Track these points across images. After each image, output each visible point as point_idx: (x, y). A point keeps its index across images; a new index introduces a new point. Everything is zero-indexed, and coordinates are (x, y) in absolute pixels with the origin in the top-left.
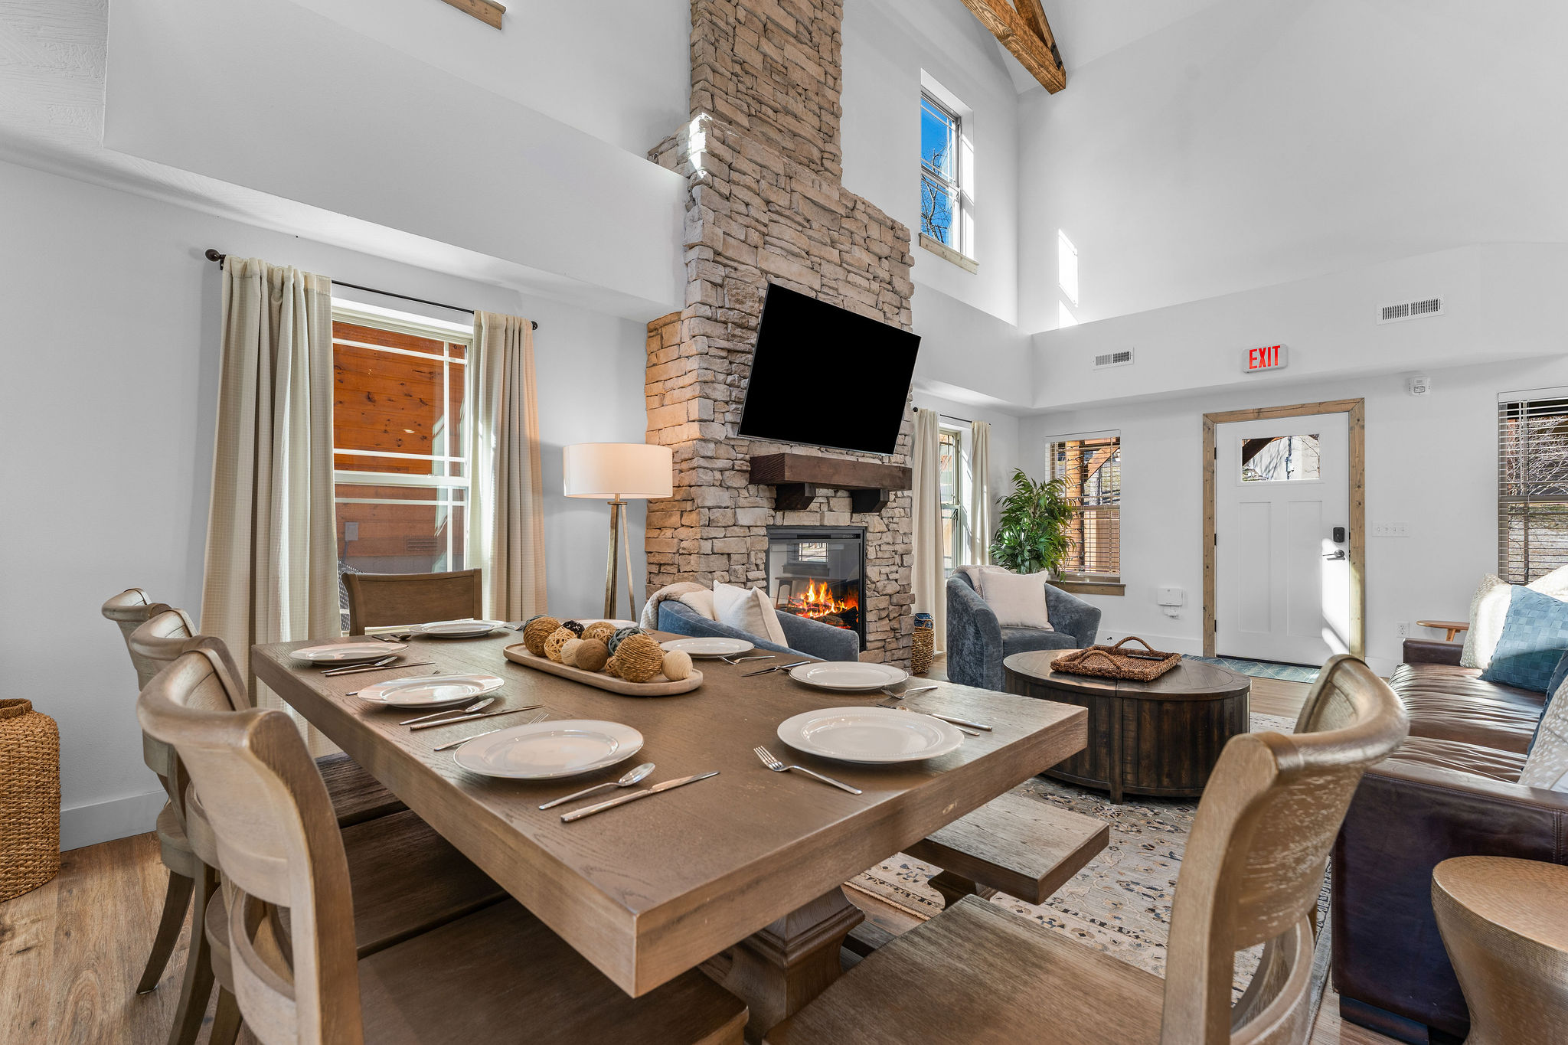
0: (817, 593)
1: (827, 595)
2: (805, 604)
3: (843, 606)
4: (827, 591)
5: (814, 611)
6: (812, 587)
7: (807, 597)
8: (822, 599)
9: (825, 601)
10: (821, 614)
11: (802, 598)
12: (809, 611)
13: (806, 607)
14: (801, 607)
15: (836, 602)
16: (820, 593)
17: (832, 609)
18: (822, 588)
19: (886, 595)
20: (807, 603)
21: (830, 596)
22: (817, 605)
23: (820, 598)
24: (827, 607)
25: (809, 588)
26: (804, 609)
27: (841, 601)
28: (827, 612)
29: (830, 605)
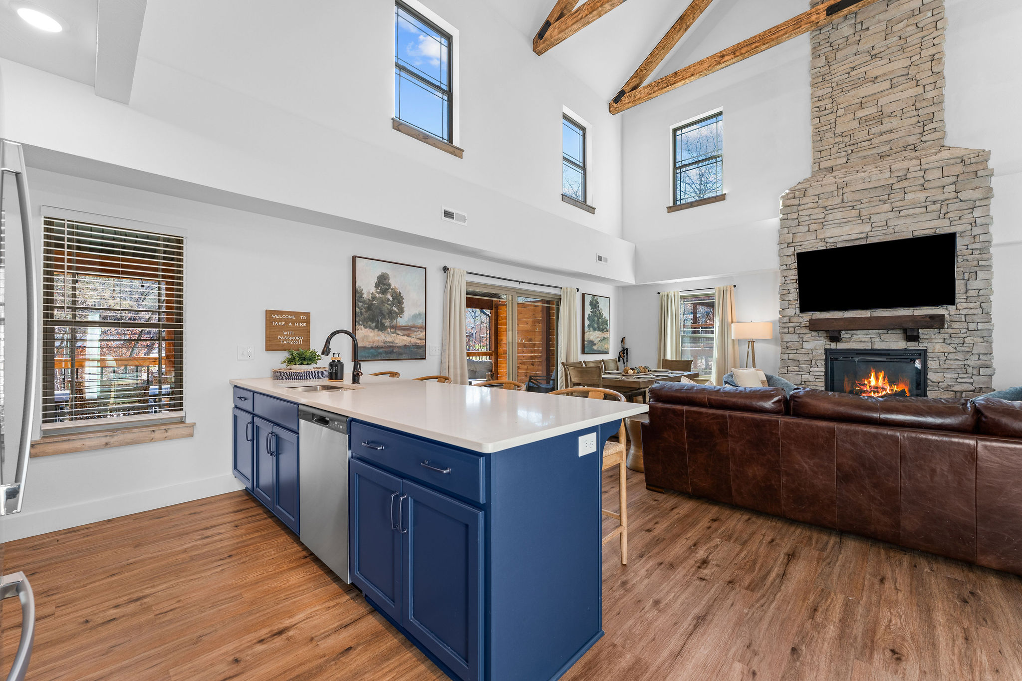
0: (877, 378)
1: (884, 380)
2: (868, 387)
3: (895, 388)
4: (884, 378)
5: (875, 392)
6: (873, 375)
7: (869, 382)
8: (880, 383)
9: (883, 385)
10: (880, 394)
11: (866, 382)
12: (871, 392)
13: (868, 389)
14: (865, 389)
15: (890, 386)
16: (879, 379)
17: (888, 391)
18: (880, 375)
19: (952, 391)
20: (870, 386)
21: (886, 381)
22: (876, 388)
24: (884, 389)
25: (871, 375)
26: (867, 391)
27: (894, 385)
28: (884, 393)
29: (886, 387)
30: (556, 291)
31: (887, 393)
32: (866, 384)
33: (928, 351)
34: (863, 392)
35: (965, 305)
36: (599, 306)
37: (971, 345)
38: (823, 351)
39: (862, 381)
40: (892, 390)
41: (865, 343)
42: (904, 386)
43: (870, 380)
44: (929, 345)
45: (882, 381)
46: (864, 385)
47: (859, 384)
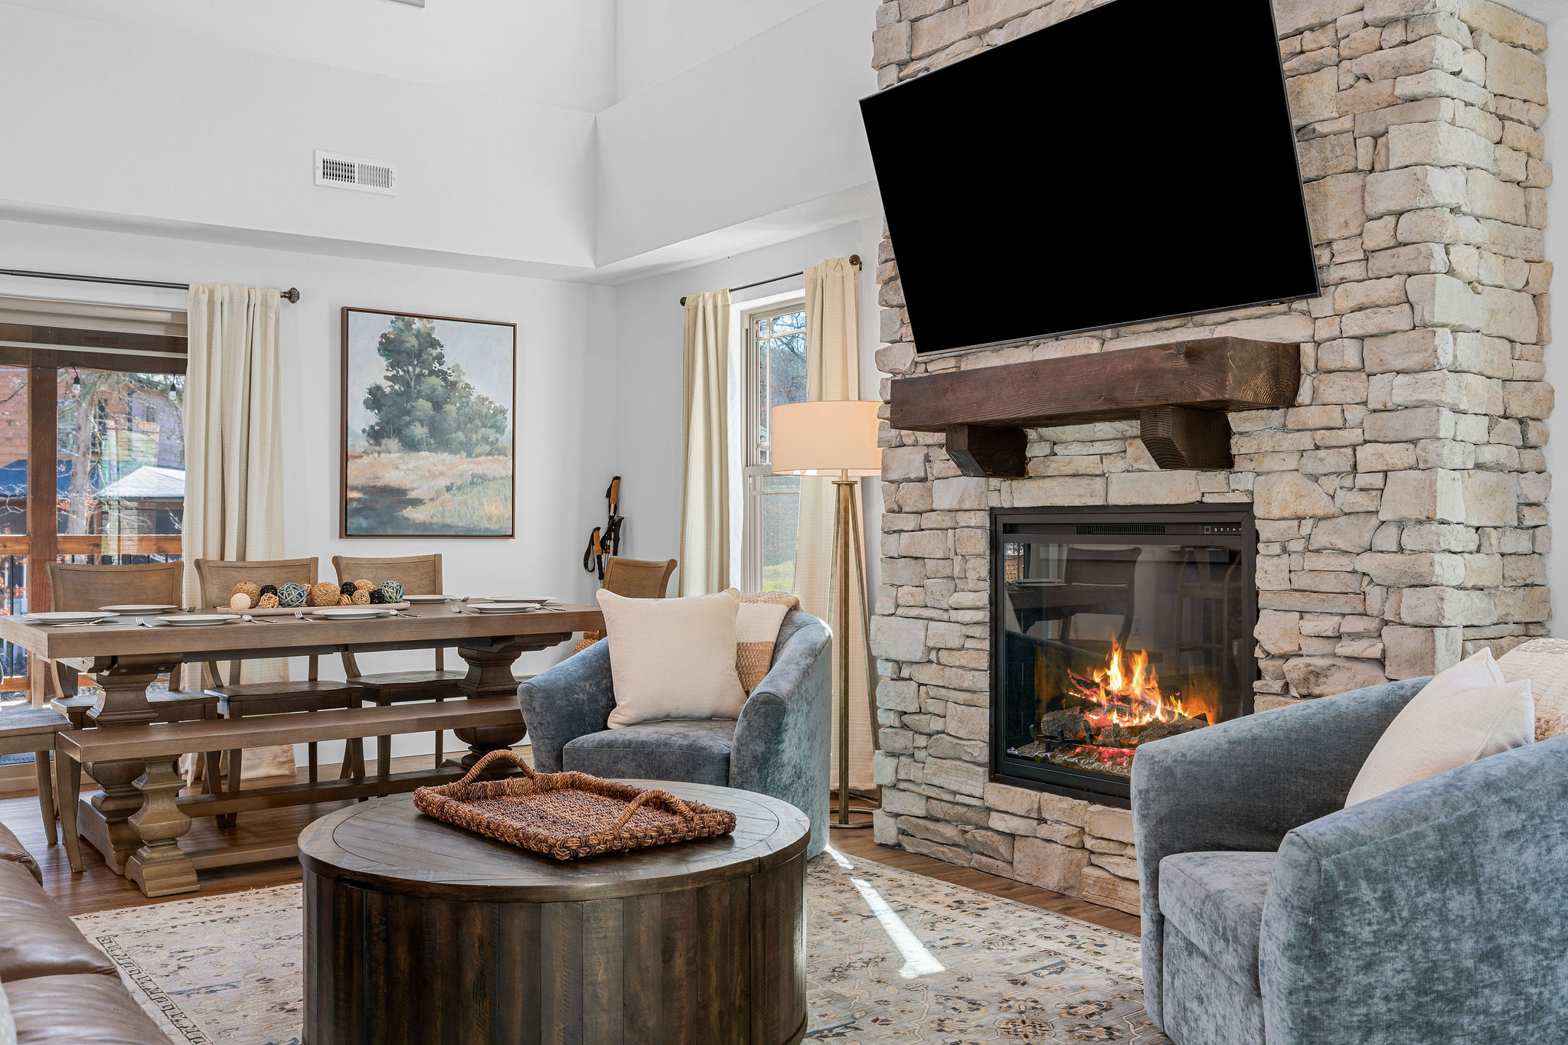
0: (1128, 672)
1: (1147, 680)
2: (1102, 693)
3: (1179, 709)
4: (1147, 671)
5: (1121, 713)
6: (1116, 658)
7: (1106, 679)
8: (1137, 687)
9: (1144, 692)
10: (1136, 722)
11: (1097, 679)
12: (1110, 711)
13: (1103, 699)
14: (1094, 699)
15: (1166, 700)
16: (1133, 673)
17: (1158, 714)
18: (1136, 661)
20: (1108, 693)
21: (1154, 683)
22: (1125, 699)
23: (1134, 685)
24: (1148, 708)
25: (1111, 658)
26: (1099, 705)
27: (1176, 698)
28: (1147, 719)
29: (1153, 703)
30: (172, 300)
31: (1156, 721)
32: (1097, 685)
33: (1258, 511)
34: (1088, 706)
35: (1359, 293)
36: (440, 358)
37: (1377, 480)
38: (983, 519)
39: (1086, 672)
40: (1171, 713)
41: (1085, 481)
42: (1203, 705)
43: (1108, 673)
44: (1259, 486)
45: (1141, 681)
46: (1092, 685)
47: (1079, 682)
